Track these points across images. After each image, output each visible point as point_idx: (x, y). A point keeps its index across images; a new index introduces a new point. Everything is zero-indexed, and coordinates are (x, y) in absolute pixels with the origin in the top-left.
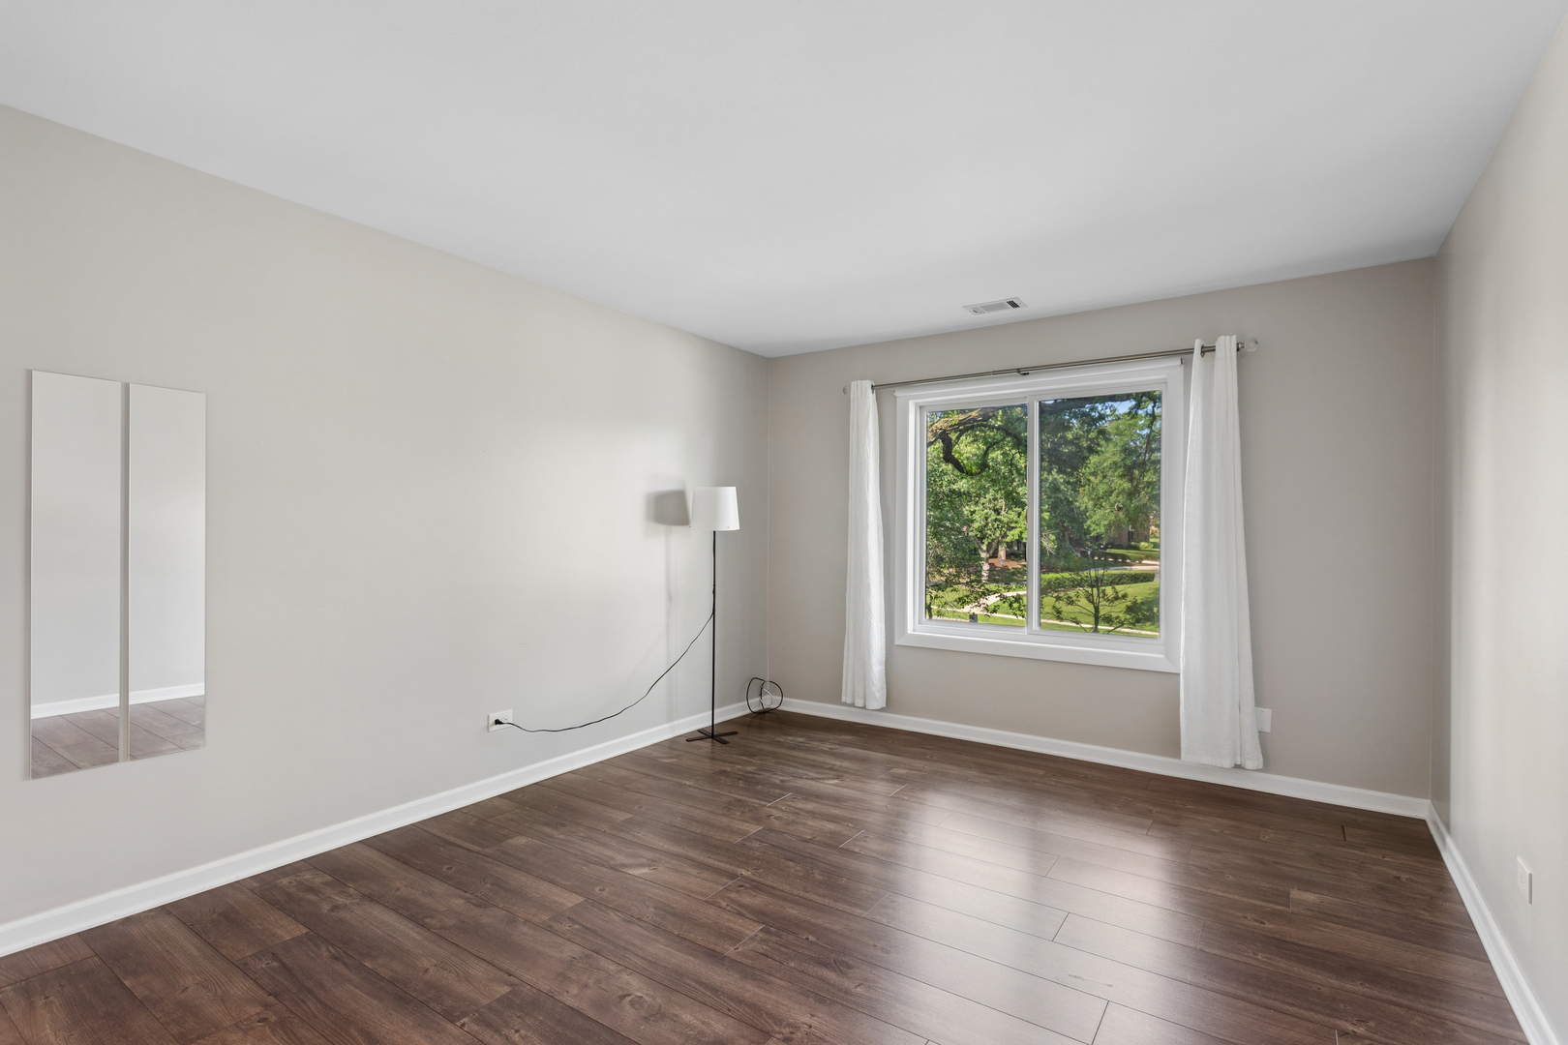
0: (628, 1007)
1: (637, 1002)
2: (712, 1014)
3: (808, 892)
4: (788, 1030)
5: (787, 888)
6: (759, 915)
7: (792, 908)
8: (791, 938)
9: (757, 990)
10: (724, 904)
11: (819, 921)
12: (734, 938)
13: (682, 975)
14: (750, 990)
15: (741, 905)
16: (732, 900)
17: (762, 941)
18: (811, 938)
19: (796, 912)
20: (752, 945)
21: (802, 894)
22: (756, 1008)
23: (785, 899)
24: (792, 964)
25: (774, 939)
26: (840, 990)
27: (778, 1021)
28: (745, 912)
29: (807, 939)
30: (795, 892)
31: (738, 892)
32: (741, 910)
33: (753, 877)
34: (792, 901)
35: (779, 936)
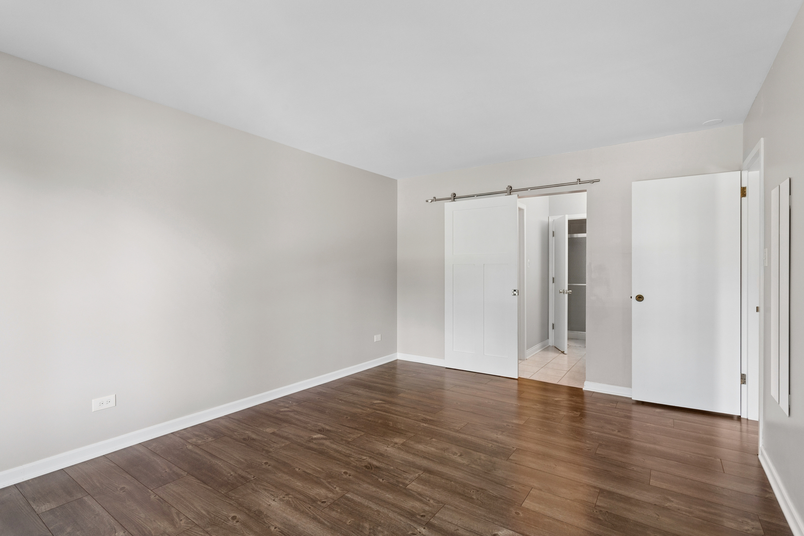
0: (457, 452)
1: (455, 454)
2: (424, 450)
3: (377, 511)
4: (396, 446)
5: (391, 514)
6: (409, 494)
7: (389, 498)
8: (391, 481)
9: (407, 458)
10: (432, 501)
11: (374, 489)
12: (419, 480)
13: (441, 463)
14: (410, 458)
15: (421, 501)
16: (427, 504)
17: (406, 479)
18: (381, 480)
19: (387, 495)
20: (411, 477)
21: (381, 510)
22: (407, 452)
23: (393, 505)
24: (392, 468)
25: (400, 480)
26: (373, 458)
27: (399, 448)
28: (418, 496)
29: (383, 480)
30: (386, 511)
31: (424, 511)
32: (420, 497)
33: (415, 526)
34: (389, 503)
35: (397, 481)
